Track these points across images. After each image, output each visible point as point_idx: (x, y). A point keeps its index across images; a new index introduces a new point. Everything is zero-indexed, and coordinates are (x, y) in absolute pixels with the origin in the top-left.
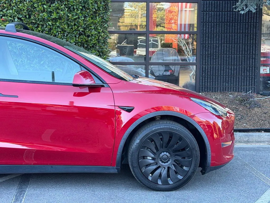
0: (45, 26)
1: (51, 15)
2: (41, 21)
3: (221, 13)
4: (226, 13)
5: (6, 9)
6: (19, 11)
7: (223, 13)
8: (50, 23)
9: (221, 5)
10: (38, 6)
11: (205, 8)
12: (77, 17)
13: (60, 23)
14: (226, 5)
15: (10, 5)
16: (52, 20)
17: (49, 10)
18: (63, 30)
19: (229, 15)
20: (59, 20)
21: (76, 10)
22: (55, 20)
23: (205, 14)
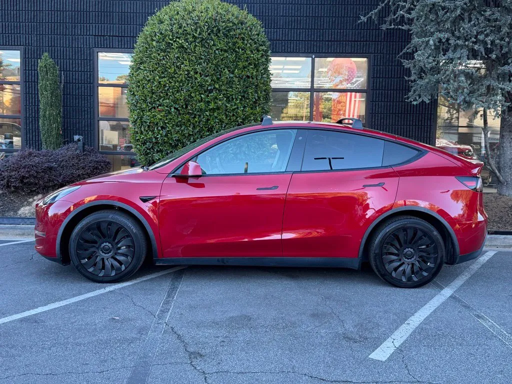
0: (202, 117)
1: (209, 105)
2: (198, 111)
3: (391, 103)
4: (398, 103)
5: (162, 99)
6: (175, 101)
7: (394, 103)
8: (208, 113)
9: (392, 95)
10: (196, 96)
11: (374, 98)
12: (236, 107)
13: (218, 114)
14: (398, 95)
15: (167, 95)
16: (210, 110)
17: (207, 100)
18: (221, 121)
19: (400, 105)
20: (216, 111)
21: (235, 100)
22: (213, 110)
23: (374, 105)
